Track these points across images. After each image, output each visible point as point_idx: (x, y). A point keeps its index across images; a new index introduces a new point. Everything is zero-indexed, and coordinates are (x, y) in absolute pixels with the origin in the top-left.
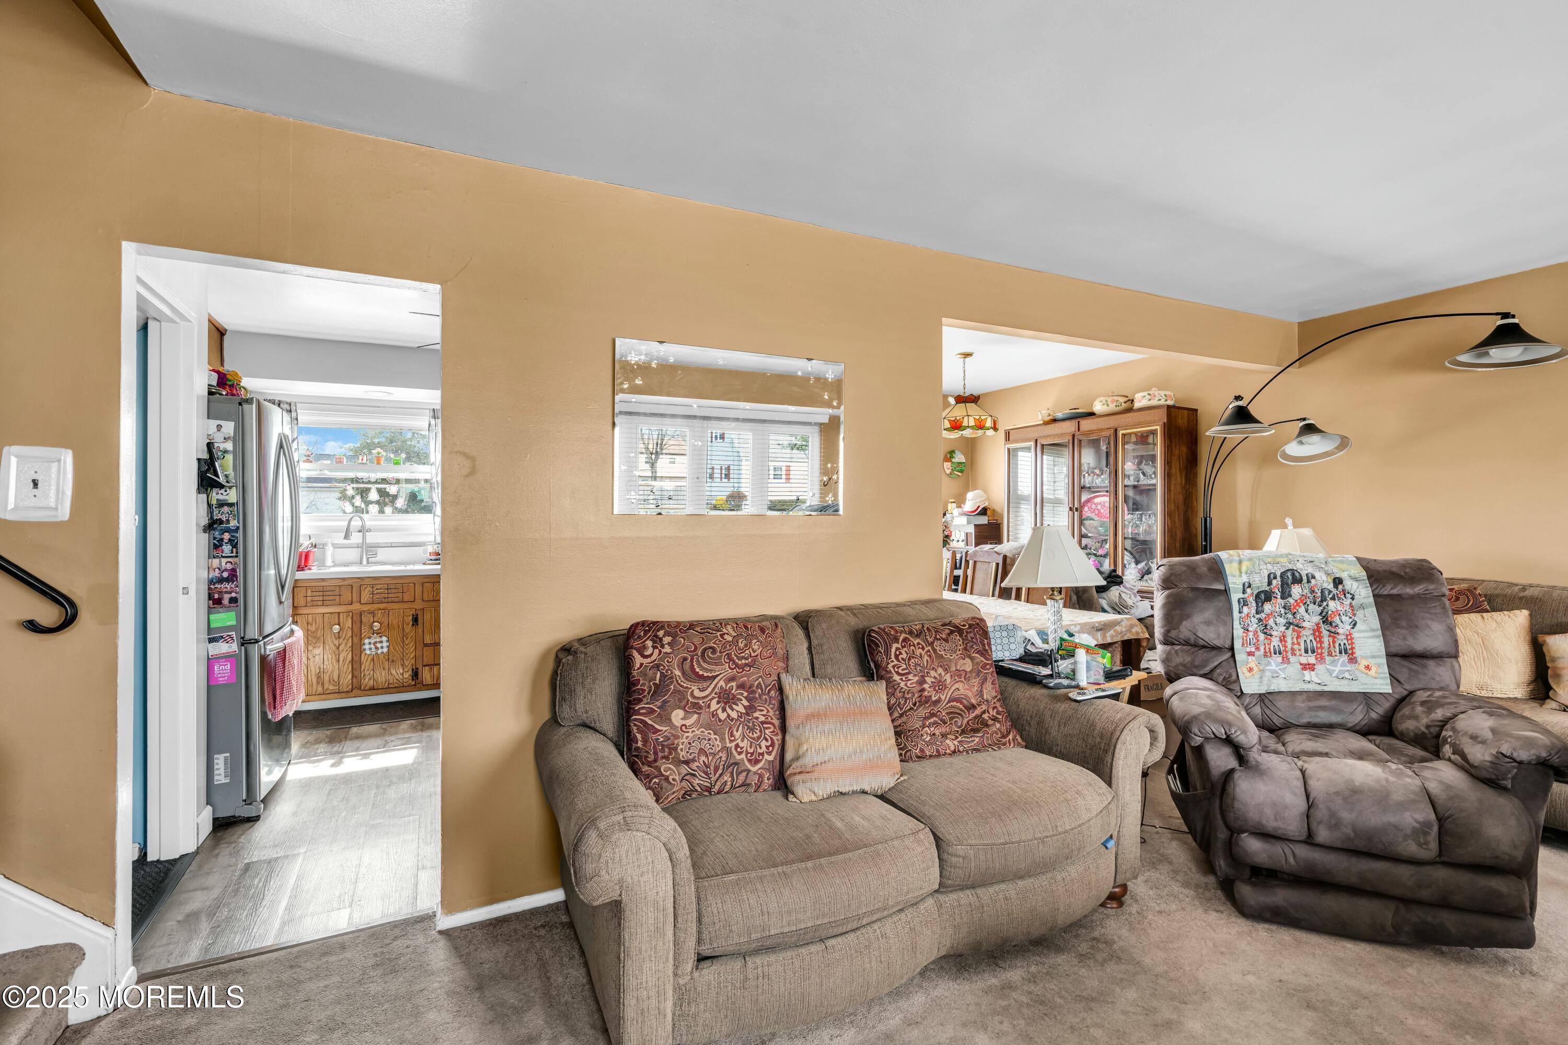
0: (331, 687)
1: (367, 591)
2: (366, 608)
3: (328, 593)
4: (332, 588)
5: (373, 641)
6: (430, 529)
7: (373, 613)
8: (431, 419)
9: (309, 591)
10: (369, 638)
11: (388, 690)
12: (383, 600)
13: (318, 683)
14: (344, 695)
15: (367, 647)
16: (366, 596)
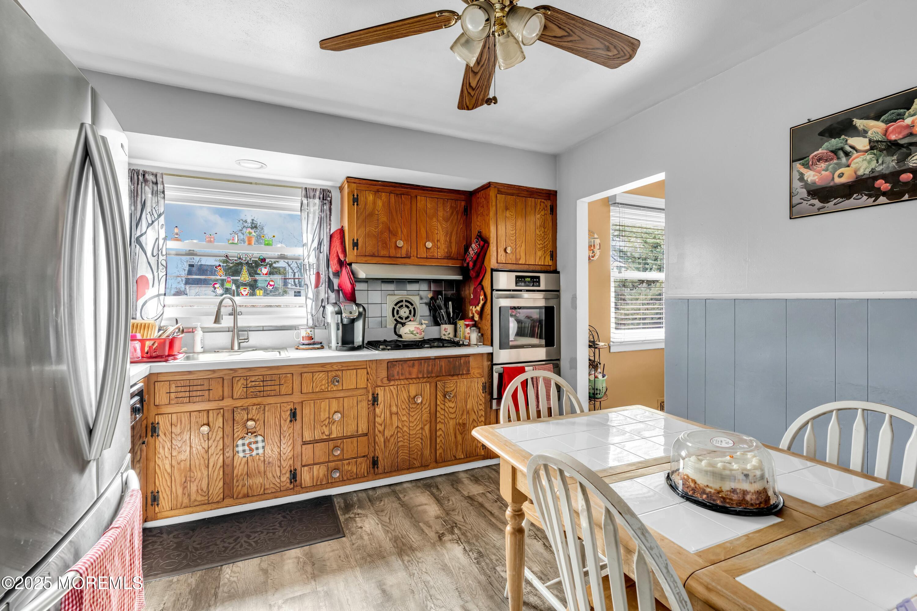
0: (199, 498)
1: (240, 384)
2: (239, 403)
3: (195, 388)
4: (199, 382)
5: (246, 442)
6: (302, 312)
7: (246, 409)
8: (303, 198)
9: (173, 386)
10: (243, 438)
11: (263, 497)
12: (258, 393)
13: (184, 494)
14: (215, 506)
15: (240, 449)
16: (239, 390)
